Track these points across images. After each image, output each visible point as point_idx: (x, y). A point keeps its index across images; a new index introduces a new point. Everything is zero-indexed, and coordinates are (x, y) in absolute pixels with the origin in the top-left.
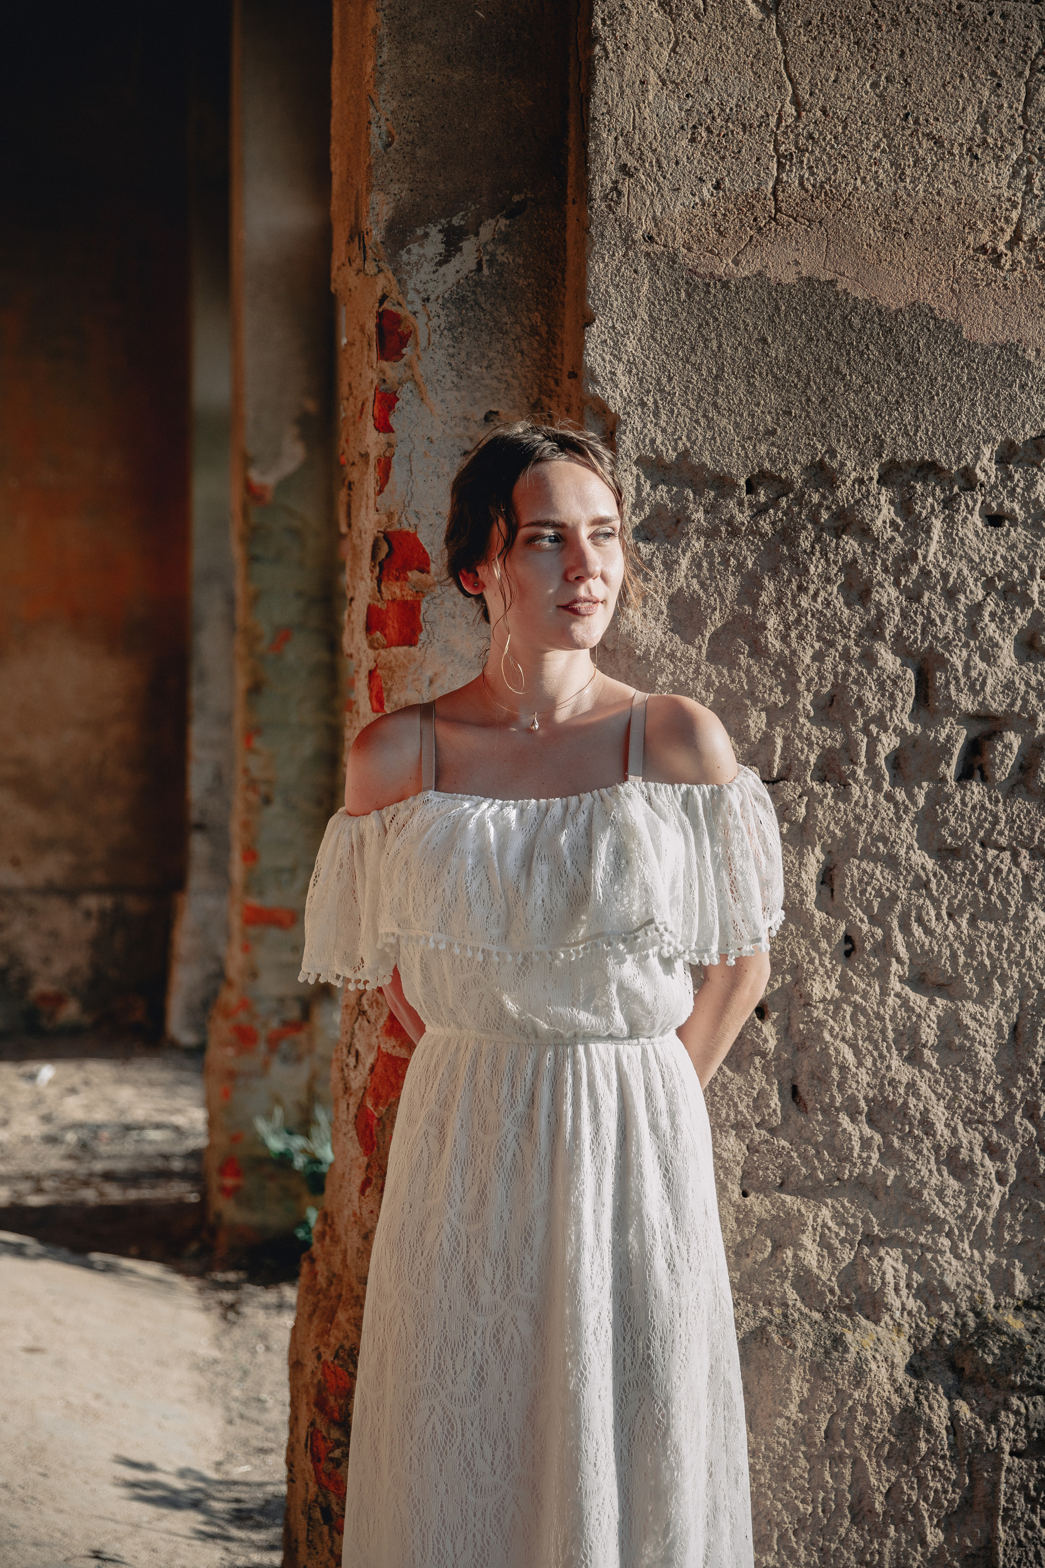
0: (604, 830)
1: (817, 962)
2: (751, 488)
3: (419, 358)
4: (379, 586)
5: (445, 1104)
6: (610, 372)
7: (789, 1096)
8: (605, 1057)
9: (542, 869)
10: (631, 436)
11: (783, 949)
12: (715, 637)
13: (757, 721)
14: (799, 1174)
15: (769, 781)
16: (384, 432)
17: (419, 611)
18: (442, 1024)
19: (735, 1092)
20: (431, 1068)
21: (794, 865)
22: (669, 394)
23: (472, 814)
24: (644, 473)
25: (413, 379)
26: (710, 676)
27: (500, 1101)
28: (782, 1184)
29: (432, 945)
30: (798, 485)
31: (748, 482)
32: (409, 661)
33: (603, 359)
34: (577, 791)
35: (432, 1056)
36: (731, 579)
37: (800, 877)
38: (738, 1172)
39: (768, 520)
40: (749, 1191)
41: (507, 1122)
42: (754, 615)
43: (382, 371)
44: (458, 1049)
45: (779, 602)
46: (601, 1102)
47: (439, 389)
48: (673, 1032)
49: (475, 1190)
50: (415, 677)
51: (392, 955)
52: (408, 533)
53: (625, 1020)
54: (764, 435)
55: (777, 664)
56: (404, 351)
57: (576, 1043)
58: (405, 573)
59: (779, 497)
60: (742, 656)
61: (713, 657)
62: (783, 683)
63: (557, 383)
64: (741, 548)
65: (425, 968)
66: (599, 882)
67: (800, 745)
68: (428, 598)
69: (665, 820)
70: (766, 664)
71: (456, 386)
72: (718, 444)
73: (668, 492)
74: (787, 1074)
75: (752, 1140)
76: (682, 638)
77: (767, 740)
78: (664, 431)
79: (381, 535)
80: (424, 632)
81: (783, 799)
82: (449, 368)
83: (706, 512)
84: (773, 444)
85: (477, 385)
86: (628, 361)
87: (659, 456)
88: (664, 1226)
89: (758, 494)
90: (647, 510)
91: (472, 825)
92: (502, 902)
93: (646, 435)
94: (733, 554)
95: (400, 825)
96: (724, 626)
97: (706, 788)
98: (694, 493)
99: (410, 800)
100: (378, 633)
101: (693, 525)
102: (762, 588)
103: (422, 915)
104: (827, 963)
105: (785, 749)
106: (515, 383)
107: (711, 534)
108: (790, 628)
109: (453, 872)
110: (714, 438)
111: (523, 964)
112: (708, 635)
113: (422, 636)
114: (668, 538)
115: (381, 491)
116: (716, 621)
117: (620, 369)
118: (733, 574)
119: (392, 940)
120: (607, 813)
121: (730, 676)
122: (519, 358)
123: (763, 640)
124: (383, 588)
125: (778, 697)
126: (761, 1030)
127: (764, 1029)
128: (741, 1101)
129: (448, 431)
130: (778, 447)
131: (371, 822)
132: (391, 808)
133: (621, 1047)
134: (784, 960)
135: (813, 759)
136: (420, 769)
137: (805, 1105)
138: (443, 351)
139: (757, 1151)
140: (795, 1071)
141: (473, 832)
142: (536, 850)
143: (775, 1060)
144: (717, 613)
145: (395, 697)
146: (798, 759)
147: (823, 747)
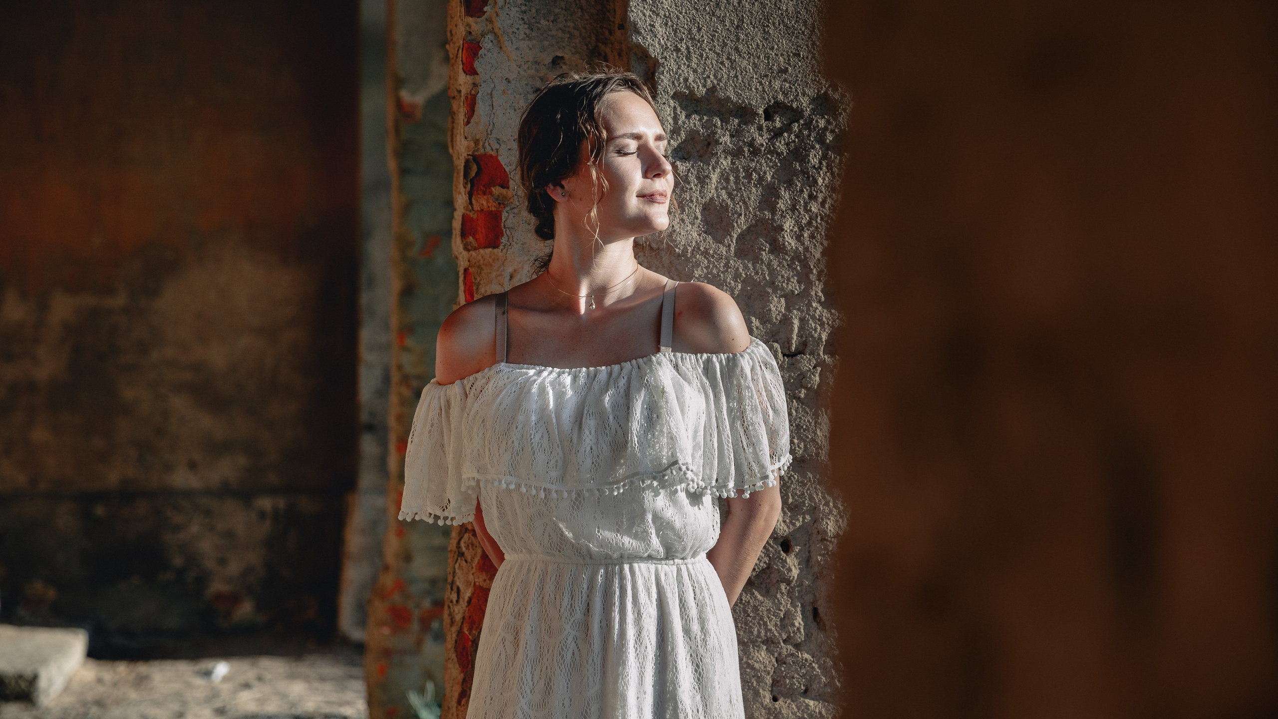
0: (639, 391)
1: (831, 504)
2: (768, 116)
3: (497, 15)
4: (470, 199)
5: (519, 616)
6: (650, 25)
7: (811, 617)
8: (646, 574)
9: (590, 424)
10: (668, 75)
11: (803, 494)
12: (741, 237)
13: (777, 306)
14: (819, 682)
15: (789, 355)
16: (470, 75)
17: (501, 219)
18: (516, 551)
19: (765, 613)
20: (508, 587)
21: (810, 424)
22: (699, 41)
23: (535, 381)
24: (680, 105)
25: (493, 31)
26: (737, 269)
27: (562, 611)
28: (806, 691)
29: (504, 486)
30: (807, 113)
31: (766, 111)
32: (494, 260)
33: (644, 15)
34: (619, 360)
35: (509, 578)
36: (754, 189)
37: (816, 434)
38: (769, 680)
39: (783, 142)
40: (779, 696)
41: (568, 628)
42: (773, 219)
43: (468, 25)
44: (529, 570)
45: (793, 208)
46: (642, 610)
47: (514, 39)
48: (703, 556)
49: (542, 682)
50: (498, 273)
51: (475, 497)
52: (491, 156)
53: (661, 542)
54: (778, 73)
55: (793, 259)
56: (485, 9)
57: (623, 563)
58: (490, 188)
59: (791, 123)
60: (764, 253)
61: (741, 253)
62: (798, 274)
63: (611, 33)
64: (761, 164)
65: (500, 505)
66: (635, 432)
67: (813, 325)
68: (508, 209)
69: (689, 383)
70: (784, 259)
71: (527, 36)
72: (740, 81)
73: (700, 120)
74: (809, 598)
75: (780, 654)
76: (714, 239)
77: (786, 321)
78: (695, 71)
79: (471, 157)
80: (505, 236)
81: (800, 369)
82: (521, 22)
83: (732, 136)
84: (785, 80)
85: (545, 35)
86: (665, 15)
87: (692, 92)
88: (695, 711)
89: (774, 121)
90: (683, 135)
91: (535, 389)
92: (559, 450)
93: (680, 75)
94: (755, 170)
95: (479, 390)
96: (749, 228)
97: (723, 357)
98: (722, 121)
99: (486, 370)
100: (471, 238)
101: (721, 146)
102: (779, 197)
103: (495, 462)
104: (839, 506)
105: (801, 328)
106: (577, 33)
107: (736, 154)
108: (803, 229)
109: (520, 427)
110: (736, 76)
111: (576, 499)
112: (735, 236)
113: (504, 240)
114: (701, 157)
115: (468, 123)
116: (741, 224)
117: (658, 22)
118: (755, 186)
119: (473, 483)
120: (642, 378)
121: (754, 269)
122: (580, 14)
123: (781, 239)
124: (474, 201)
125: (794, 286)
126: (785, 561)
127: (788, 560)
128: (770, 621)
129: (522, 73)
130: (790, 83)
131: (455, 390)
132: (471, 378)
133: (659, 566)
134: (804, 502)
135: (824, 337)
136: (495, 346)
137: (824, 625)
138: (517, 9)
139: (785, 663)
140: (815, 596)
141: (536, 395)
142: (586, 408)
143: (798, 586)
144: (742, 217)
145: (482, 290)
146: (812, 336)
147: (832, 327)
